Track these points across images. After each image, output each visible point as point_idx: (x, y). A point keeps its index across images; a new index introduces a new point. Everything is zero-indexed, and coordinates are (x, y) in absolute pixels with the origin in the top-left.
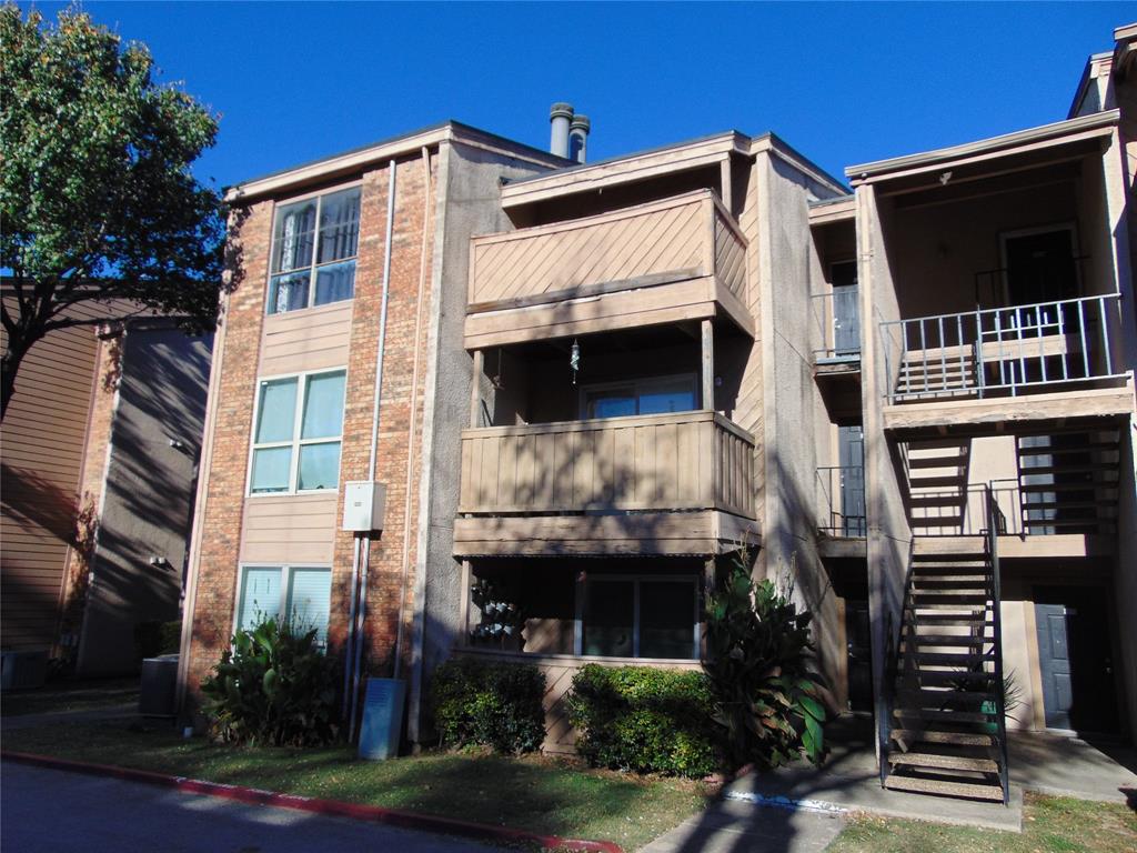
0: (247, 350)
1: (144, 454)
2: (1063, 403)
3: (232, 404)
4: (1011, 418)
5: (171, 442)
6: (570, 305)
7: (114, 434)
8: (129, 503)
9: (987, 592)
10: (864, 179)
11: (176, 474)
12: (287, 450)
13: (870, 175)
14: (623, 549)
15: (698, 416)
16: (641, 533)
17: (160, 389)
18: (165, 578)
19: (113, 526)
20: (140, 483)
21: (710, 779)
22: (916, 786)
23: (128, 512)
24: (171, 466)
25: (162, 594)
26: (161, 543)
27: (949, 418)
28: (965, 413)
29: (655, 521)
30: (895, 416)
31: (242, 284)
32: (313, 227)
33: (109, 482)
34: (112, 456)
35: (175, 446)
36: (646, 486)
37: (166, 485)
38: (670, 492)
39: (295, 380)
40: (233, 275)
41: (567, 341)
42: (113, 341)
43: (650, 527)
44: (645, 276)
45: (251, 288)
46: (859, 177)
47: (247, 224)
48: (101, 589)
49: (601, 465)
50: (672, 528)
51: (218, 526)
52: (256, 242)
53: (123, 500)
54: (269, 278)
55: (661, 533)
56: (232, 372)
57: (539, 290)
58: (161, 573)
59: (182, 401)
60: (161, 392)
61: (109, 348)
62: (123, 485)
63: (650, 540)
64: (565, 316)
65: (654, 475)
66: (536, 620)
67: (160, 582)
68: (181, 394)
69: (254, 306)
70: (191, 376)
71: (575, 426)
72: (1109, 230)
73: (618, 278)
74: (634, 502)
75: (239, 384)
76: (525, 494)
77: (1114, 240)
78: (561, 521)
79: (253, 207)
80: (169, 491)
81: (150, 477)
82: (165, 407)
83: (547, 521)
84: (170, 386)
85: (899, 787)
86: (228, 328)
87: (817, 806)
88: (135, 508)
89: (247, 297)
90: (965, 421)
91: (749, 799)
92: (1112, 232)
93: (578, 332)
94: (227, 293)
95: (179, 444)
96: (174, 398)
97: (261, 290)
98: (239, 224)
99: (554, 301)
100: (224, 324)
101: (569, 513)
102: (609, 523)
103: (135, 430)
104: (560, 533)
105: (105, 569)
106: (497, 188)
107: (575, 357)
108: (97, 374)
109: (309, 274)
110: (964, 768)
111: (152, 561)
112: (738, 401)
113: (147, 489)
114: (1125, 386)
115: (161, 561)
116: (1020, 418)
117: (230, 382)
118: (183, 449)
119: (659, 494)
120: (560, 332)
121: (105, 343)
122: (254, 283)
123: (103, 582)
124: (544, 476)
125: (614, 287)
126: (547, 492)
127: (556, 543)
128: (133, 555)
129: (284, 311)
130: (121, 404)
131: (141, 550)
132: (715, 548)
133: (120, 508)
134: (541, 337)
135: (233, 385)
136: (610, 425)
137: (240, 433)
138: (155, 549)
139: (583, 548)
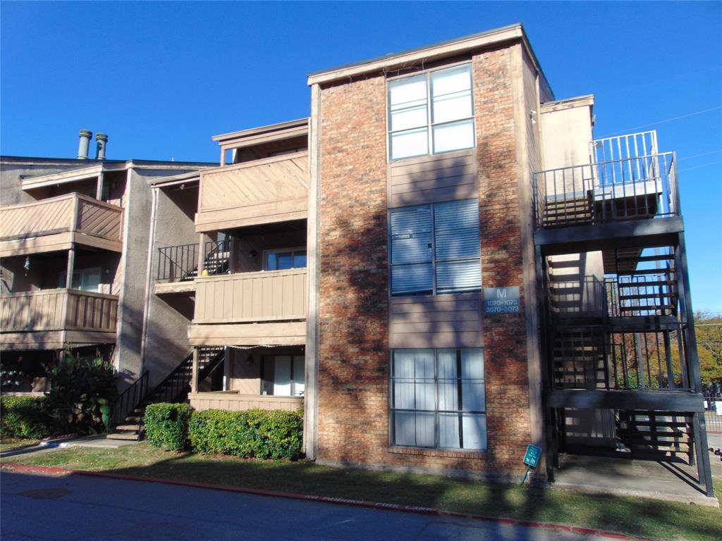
6: (25, 241)
14: (34, 347)
15: (64, 291)
16: (39, 340)
21: (45, 439)
29: (44, 334)
36: (45, 320)
38: (52, 323)
41: (24, 257)
43: (42, 338)
44: (52, 230)
49: (31, 311)
50: (49, 338)
55: (46, 340)
57: (17, 233)
63: (42, 344)
64: (23, 246)
65: (48, 315)
66: (37, 378)
71: (23, 294)
73: (44, 230)
74: (39, 327)
76: (5, 323)
78: (14, 336)
83: (9, 335)
93: (27, 253)
99: (21, 238)
101: (18, 332)
102: (30, 335)
104: (14, 341)
106: (18, 181)
107: (27, 263)
112: (115, 280)
119: (48, 324)
120: (22, 253)
124: (12, 315)
125: (41, 234)
126: (12, 323)
127: (12, 345)
132: (61, 346)
134: (15, 254)
136: (35, 294)
139: (21, 347)
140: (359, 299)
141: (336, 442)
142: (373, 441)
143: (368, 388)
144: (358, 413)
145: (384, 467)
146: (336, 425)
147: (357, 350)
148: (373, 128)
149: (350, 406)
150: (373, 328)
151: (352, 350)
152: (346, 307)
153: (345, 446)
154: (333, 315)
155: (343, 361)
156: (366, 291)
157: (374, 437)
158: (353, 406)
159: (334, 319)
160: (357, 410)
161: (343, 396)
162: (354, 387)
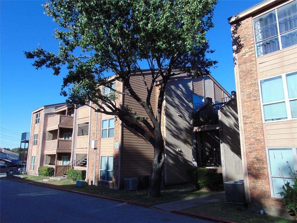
0: (251, 70)
1: (172, 118)
3: (248, 91)
5: (178, 114)
7: (165, 113)
8: (171, 133)
11: (180, 124)
12: (284, 103)
17: (174, 99)
18: (181, 155)
19: (168, 140)
20: (173, 127)
23: (171, 135)
24: (179, 122)
25: (181, 160)
26: (179, 145)
31: (242, 49)
32: (275, 20)
33: (166, 127)
34: (166, 119)
35: (179, 115)
37: (178, 127)
39: (280, 77)
40: (237, 47)
42: (160, 86)
45: (247, 49)
47: (239, 28)
48: (168, 159)
51: (252, 134)
52: (246, 33)
53: (170, 132)
54: (255, 44)
56: (245, 80)
58: (180, 154)
59: (179, 102)
60: (174, 100)
61: (159, 88)
62: (169, 128)
67: (180, 156)
68: (178, 100)
69: (250, 55)
70: (180, 94)
75: (250, 83)
79: (242, 22)
80: (179, 129)
81: (174, 125)
82: (175, 104)
84: (175, 98)
86: (239, 65)
88: (172, 134)
89: (246, 53)
94: (236, 53)
95: (180, 115)
96: (177, 101)
97: (253, 49)
98: (236, 29)
100: (237, 64)
103: (170, 111)
105: (168, 153)
108: (156, 96)
109: (278, 38)
111: (178, 150)
113: (174, 129)
115: (180, 150)
117: (245, 83)
118: (181, 116)
121: (157, 87)
122: (249, 47)
123: (168, 157)
128: (173, 148)
129: (262, 55)
130: (166, 104)
131: (175, 147)
133: (169, 134)
135: (247, 84)
137: (255, 100)
138: (178, 146)
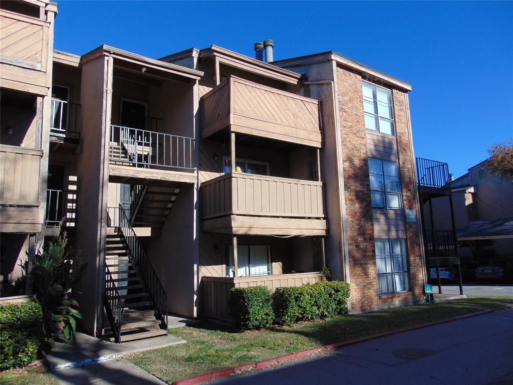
2: (177, 176)
4: (160, 179)
9: (126, 251)
10: (111, 54)
13: (114, 54)
15: (32, 152)
21: (32, 364)
22: (134, 337)
27: (136, 174)
28: (143, 174)
30: (113, 170)
46: (109, 52)
72: (193, 114)
77: (194, 119)
85: (127, 340)
87: (107, 358)
90: (143, 177)
91: (69, 366)
92: (194, 115)
110: (149, 325)
114: (194, 173)
116: (163, 179)
132: (40, 230)
140: (361, 207)
141: (356, 298)
142: (373, 294)
143: (368, 262)
144: (365, 278)
145: (379, 308)
146: (356, 287)
147: (362, 239)
148: (358, 105)
149: (361, 274)
150: (368, 226)
151: (360, 239)
152: (356, 213)
153: (361, 299)
154: (349, 217)
155: (357, 246)
156: (363, 203)
157: (373, 291)
158: (363, 274)
159: (350, 219)
160: (365, 276)
161: (358, 269)
162: (363, 262)
